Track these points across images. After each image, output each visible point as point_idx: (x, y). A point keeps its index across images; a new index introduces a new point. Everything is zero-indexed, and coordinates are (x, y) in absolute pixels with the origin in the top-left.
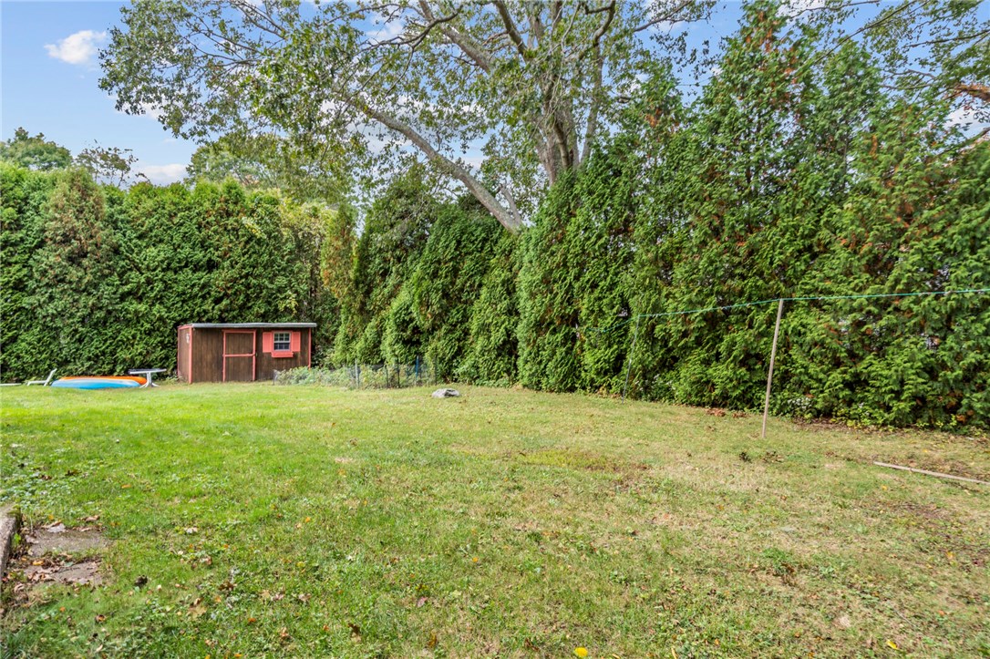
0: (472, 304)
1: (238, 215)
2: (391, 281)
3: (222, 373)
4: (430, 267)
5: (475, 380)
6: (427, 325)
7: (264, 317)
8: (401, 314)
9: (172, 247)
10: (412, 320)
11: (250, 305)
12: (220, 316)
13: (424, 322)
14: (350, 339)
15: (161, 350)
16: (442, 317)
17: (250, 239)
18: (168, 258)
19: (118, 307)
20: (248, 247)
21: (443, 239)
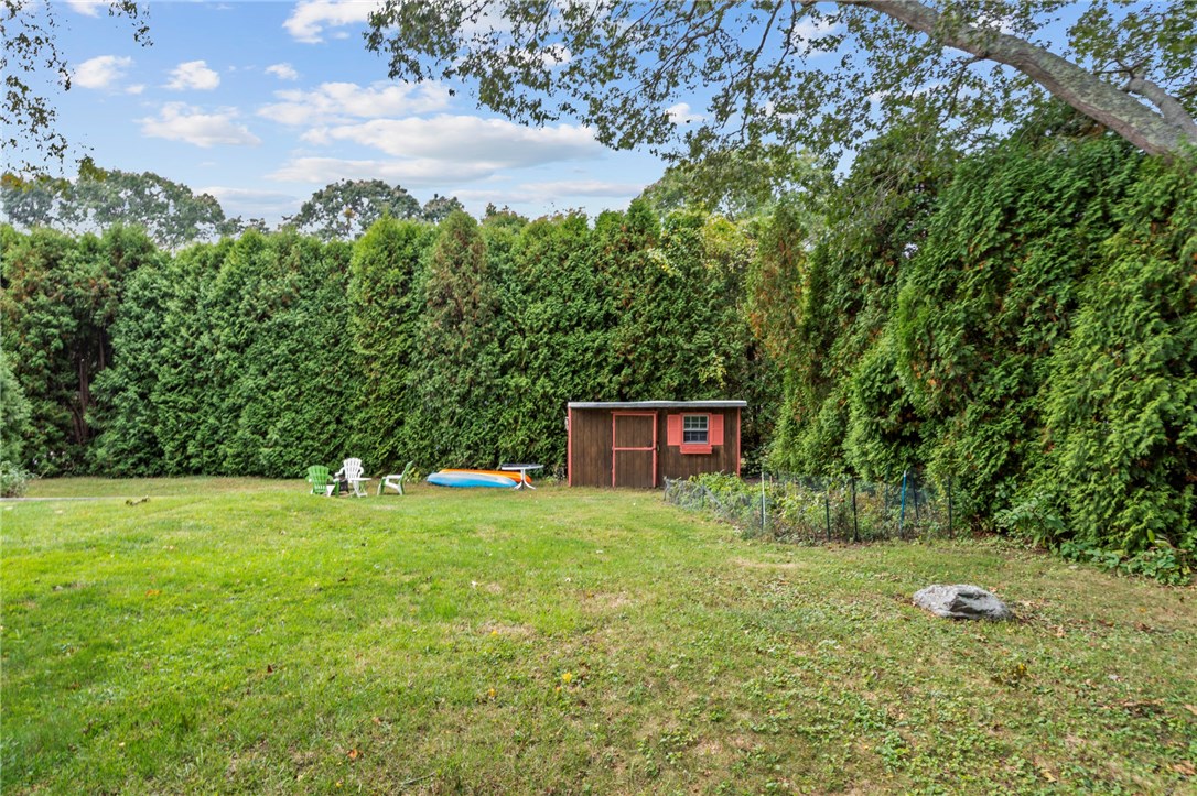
0: (1048, 352)
1: (643, 247)
2: (863, 320)
3: (611, 474)
4: (936, 276)
5: (1058, 541)
6: (930, 404)
7: (679, 392)
8: (873, 381)
9: (561, 300)
10: (898, 393)
11: (659, 374)
12: (620, 392)
13: (922, 393)
14: (797, 427)
15: (547, 438)
16: (965, 385)
17: (659, 280)
18: (556, 315)
19: (498, 381)
20: (656, 290)
21: (968, 212)
